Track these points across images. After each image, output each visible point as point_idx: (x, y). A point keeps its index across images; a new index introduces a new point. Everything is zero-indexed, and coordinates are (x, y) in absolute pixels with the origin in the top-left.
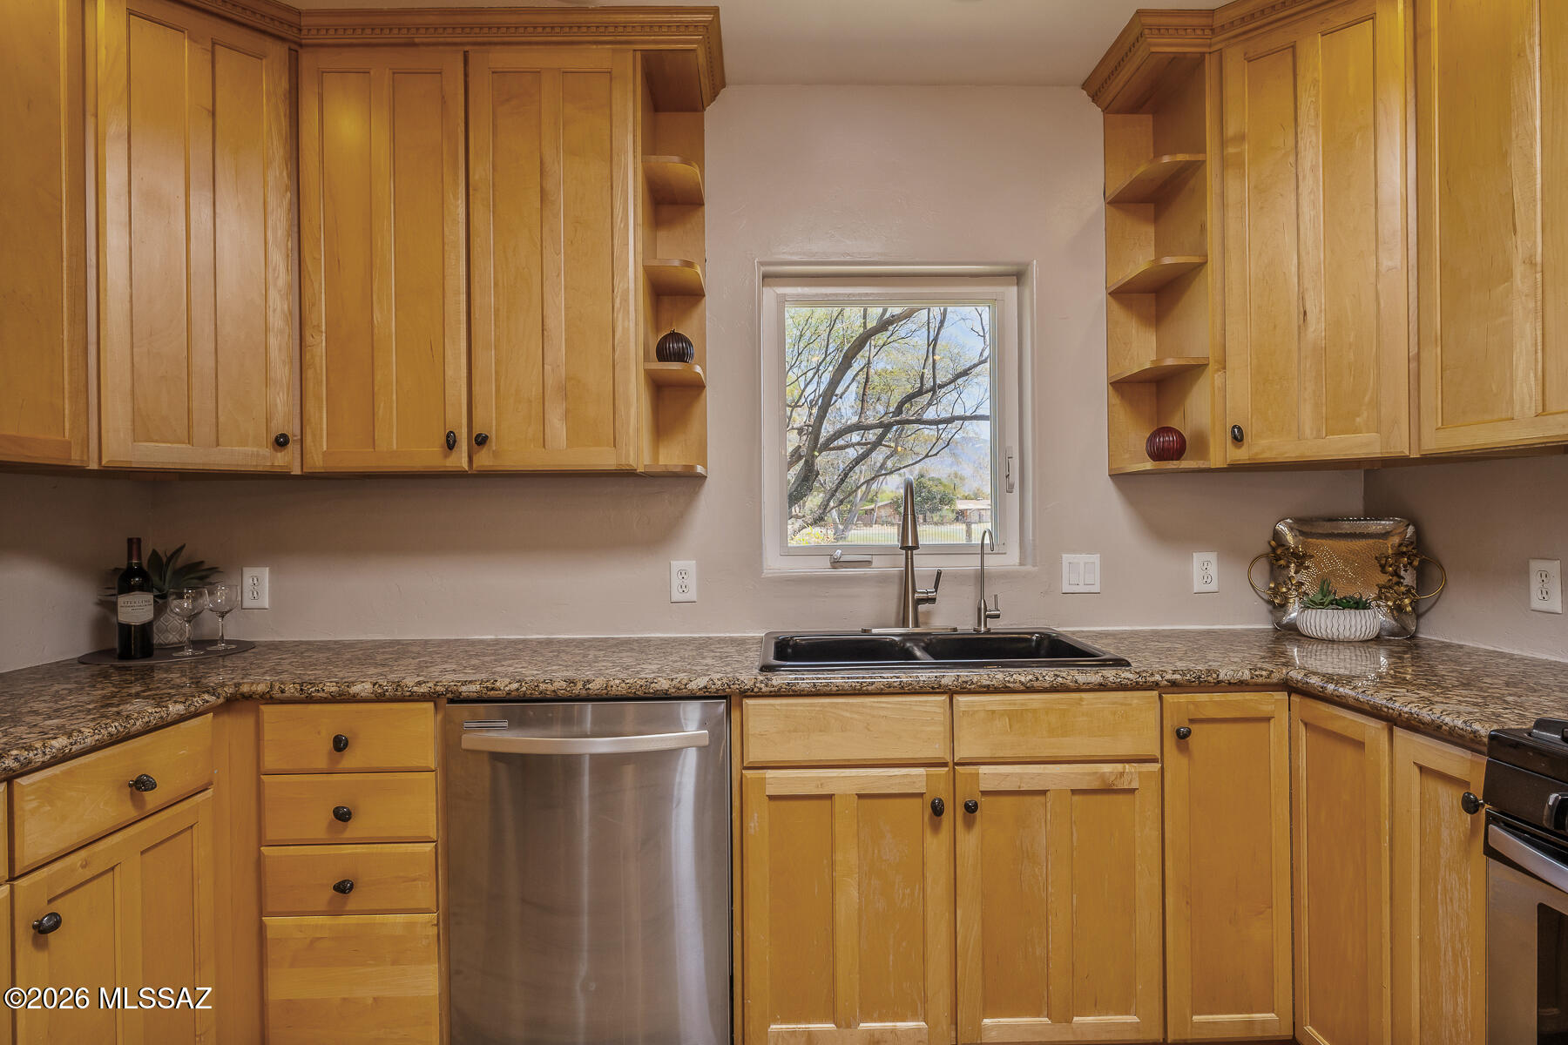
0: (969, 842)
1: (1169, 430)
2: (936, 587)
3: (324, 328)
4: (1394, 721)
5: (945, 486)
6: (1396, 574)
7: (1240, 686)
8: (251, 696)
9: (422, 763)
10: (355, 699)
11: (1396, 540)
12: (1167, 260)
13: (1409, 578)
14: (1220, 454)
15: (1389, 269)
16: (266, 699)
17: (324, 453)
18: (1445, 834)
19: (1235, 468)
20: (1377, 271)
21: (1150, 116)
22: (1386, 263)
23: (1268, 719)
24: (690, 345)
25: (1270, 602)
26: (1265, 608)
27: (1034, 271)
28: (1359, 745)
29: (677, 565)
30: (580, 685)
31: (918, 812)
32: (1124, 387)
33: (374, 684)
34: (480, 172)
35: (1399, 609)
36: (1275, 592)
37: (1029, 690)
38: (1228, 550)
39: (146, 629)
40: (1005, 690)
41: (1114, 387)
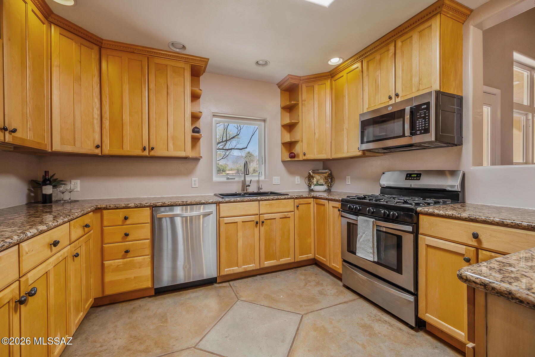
0: (262, 229)
1: (293, 153)
2: (250, 183)
3: (108, 119)
4: (329, 200)
5: (223, 167)
6: (328, 180)
7: (306, 198)
8: (101, 208)
9: (147, 222)
10: (129, 208)
11: (328, 173)
12: (293, 121)
13: (330, 180)
14: (301, 158)
15: (327, 127)
16: (105, 209)
17: (108, 150)
18: (336, 216)
19: (304, 160)
20: (326, 127)
21: (288, 92)
22: (327, 126)
23: (310, 203)
24: (200, 129)
25: (308, 186)
26: (307, 187)
27: (268, 120)
28: (324, 205)
29: (193, 179)
30: (185, 202)
31: (253, 224)
32: (284, 144)
33: (135, 204)
34: (152, 86)
35: (328, 186)
36: (309, 183)
37: (273, 200)
38: (301, 176)
39: (51, 195)
40: (269, 200)
41: (283, 145)
